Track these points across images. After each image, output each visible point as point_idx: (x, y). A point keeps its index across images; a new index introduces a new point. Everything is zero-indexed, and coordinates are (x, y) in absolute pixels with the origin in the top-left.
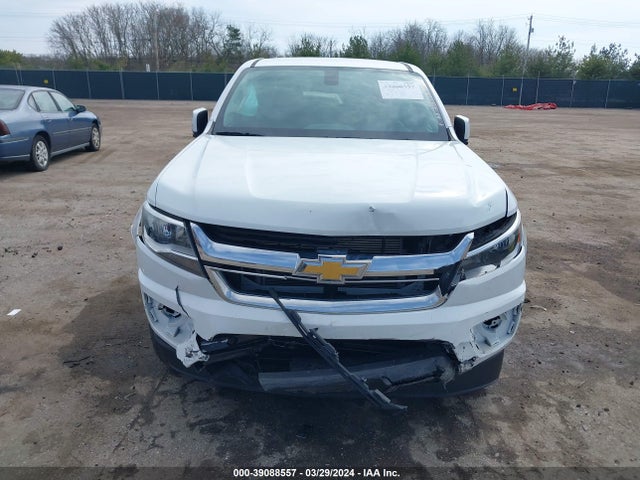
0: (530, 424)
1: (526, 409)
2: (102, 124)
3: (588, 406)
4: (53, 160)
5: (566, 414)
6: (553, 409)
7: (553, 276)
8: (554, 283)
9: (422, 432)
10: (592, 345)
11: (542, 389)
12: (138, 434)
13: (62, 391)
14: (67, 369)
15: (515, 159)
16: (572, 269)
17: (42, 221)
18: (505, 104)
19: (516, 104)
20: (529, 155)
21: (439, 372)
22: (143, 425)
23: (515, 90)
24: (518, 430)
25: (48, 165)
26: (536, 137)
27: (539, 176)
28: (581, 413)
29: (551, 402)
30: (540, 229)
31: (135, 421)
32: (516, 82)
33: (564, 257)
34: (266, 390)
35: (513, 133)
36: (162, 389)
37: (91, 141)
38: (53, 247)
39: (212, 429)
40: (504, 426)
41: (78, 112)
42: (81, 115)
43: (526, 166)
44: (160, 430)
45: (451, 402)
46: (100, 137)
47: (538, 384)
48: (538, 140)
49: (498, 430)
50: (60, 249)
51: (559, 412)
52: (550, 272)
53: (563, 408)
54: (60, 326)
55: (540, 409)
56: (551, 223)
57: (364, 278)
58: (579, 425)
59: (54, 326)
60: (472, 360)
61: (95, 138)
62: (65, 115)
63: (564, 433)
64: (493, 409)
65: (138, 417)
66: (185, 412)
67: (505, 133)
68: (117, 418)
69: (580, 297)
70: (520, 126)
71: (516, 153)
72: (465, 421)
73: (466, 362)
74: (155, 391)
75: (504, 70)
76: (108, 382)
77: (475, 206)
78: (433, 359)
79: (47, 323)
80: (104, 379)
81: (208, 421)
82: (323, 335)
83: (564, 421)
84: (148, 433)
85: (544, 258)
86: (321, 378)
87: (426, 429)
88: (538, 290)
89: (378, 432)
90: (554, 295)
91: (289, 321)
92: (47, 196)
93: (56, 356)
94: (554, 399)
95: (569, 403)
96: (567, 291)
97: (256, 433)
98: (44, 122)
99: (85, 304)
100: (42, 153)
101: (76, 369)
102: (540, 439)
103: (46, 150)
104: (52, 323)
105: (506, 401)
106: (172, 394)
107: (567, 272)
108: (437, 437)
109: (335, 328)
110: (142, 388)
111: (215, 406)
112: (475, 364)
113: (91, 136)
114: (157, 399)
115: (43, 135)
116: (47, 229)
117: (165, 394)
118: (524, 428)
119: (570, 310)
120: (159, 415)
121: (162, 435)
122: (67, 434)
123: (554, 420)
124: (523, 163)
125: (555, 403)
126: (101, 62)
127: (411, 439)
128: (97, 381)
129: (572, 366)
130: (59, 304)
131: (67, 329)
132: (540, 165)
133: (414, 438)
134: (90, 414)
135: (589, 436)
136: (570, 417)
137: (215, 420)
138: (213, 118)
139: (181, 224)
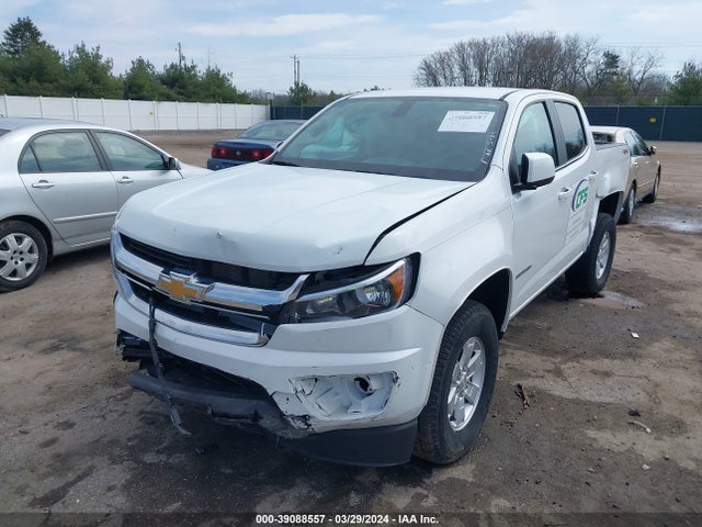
21: (256, 417)
31: (116, 396)
39: (151, 419)
44: (120, 407)
57: (204, 302)
64: (403, 502)
65: (121, 394)
66: (152, 401)
73: (293, 417)
77: (320, 247)
78: (255, 402)
105: (429, 502)
119: (690, 442)
120: (134, 397)
121: (117, 410)
122: (71, 390)
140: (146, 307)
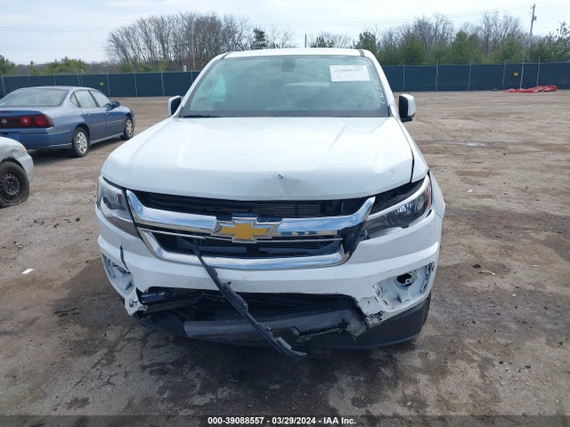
0: (449, 377)
1: (449, 364)
2: (135, 117)
3: (511, 363)
4: (92, 147)
5: (487, 369)
6: (475, 364)
7: (510, 244)
8: (508, 250)
9: (345, 381)
10: (531, 307)
11: (469, 346)
12: (98, 373)
13: (48, 336)
14: (56, 318)
15: (502, 138)
16: (531, 238)
17: (71, 198)
18: (506, 88)
19: (516, 88)
20: (516, 134)
21: (344, 324)
22: (105, 365)
23: (516, 74)
24: (435, 382)
25: (87, 152)
26: (530, 117)
27: (523, 152)
28: (501, 369)
29: (476, 358)
30: (509, 201)
31: (99, 363)
32: (517, 67)
33: (526, 226)
34: (189, 336)
35: (507, 115)
36: (128, 336)
37: (125, 131)
38: (72, 219)
39: (160, 370)
40: (423, 378)
41: (113, 107)
42: (116, 110)
43: (512, 144)
44: (117, 370)
45: (379, 355)
46: (133, 127)
47: (467, 341)
48: (531, 120)
49: (416, 382)
50: (78, 220)
51: (481, 367)
52: (508, 240)
53: (485, 364)
54: (60, 283)
55: (463, 364)
56: (523, 194)
57: (274, 238)
58: (497, 381)
59: (56, 283)
60: (380, 314)
61: (129, 129)
62: (103, 110)
63: (480, 388)
64: (417, 362)
65: (102, 359)
66: (141, 355)
67: (500, 115)
68: (85, 359)
69: (531, 263)
70: (515, 108)
71: (505, 133)
72: (387, 372)
73: (372, 316)
74: (122, 338)
75: (506, 56)
76: (86, 330)
78: (339, 312)
79: (52, 280)
80: (83, 326)
81: (159, 364)
82: (234, 289)
83: (483, 376)
84: (106, 372)
85: (506, 227)
86: (237, 327)
87: (349, 379)
88: (491, 256)
89: (304, 379)
90: (506, 261)
91: (209, 276)
92: (80, 177)
93: (51, 307)
94: (479, 356)
95: (492, 360)
96: (519, 258)
97: (196, 376)
98: (84, 116)
99: (86, 265)
100: (82, 142)
101: (62, 318)
102: (455, 391)
103: (85, 140)
104: (55, 280)
105: (432, 356)
106: (135, 340)
107: (524, 240)
108: (357, 387)
109: (248, 282)
110: (111, 336)
111: (168, 352)
112: (384, 318)
113: (125, 126)
114: (122, 343)
115: (83, 127)
116: (73, 204)
117: (129, 340)
118: (442, 381)
119: (518, 275)
120: (120, 358)
121: (117, 374)
122: (41, 371)
123: (474, 374)
124: (510, 141)
125: (479, 359)
126: (147, 66)
127: (332, 387)
128: (78, 328)
129: (505, 326)
130: (66, 265)
131: (66, 286)
132: (526, 143)
133: (336, 385)
134: (64, 355)
135: (504, 391)
136: (491, 373)
137: (165, 364)
138: (183, 104)
139: (120, 191)
140: (194, 259)
